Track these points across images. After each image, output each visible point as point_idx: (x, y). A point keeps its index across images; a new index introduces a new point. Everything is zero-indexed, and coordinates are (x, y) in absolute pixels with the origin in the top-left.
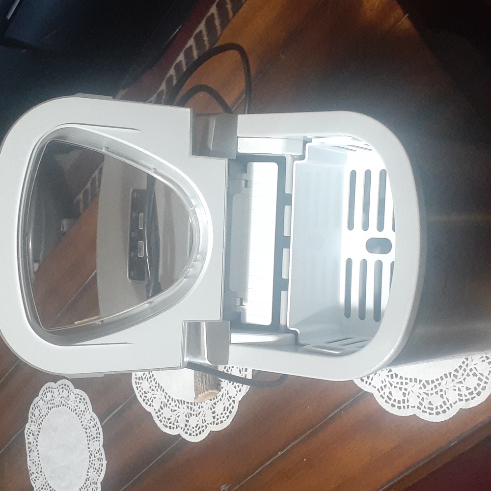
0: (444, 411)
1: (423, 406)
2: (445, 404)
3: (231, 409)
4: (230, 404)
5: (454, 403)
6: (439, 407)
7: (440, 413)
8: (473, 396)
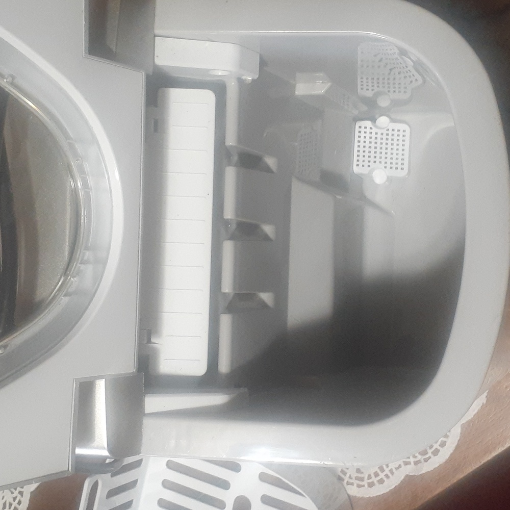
0: (381, 482)
1: (348, 475)
2: (382, 470)
3: (17, 506)
4: (15, 499)
5: (397, 469)
6: (373, 476)
7: (375, 485)
8: (427, 456)
